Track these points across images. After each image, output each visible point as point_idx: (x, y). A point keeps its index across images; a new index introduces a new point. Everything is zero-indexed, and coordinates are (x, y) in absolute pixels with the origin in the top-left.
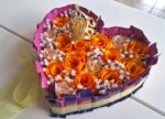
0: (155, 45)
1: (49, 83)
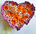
0: (33, 4)
1: (15, 26)
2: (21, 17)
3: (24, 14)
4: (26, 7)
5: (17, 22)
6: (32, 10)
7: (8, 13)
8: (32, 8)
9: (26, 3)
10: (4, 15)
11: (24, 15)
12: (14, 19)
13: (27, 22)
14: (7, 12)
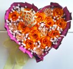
2: (44, 34)
3: (51, 27)
4: (52, 14)
5: (37, 43)
6: (64, 18)
7: (18, 27)
8: (64, 14)
9: (53, 6)
10: (10, 31)
11: (50, 30)
12: (29, 38)
13: (56, 44)
14: (15, 24)
